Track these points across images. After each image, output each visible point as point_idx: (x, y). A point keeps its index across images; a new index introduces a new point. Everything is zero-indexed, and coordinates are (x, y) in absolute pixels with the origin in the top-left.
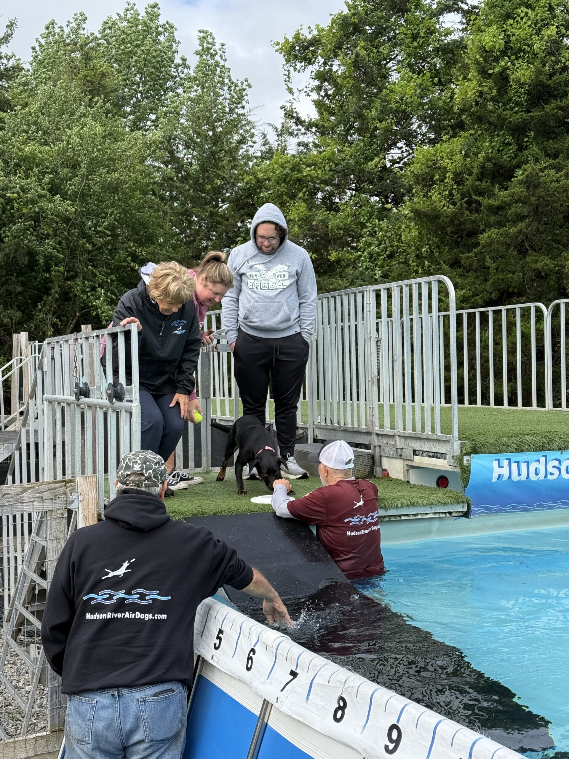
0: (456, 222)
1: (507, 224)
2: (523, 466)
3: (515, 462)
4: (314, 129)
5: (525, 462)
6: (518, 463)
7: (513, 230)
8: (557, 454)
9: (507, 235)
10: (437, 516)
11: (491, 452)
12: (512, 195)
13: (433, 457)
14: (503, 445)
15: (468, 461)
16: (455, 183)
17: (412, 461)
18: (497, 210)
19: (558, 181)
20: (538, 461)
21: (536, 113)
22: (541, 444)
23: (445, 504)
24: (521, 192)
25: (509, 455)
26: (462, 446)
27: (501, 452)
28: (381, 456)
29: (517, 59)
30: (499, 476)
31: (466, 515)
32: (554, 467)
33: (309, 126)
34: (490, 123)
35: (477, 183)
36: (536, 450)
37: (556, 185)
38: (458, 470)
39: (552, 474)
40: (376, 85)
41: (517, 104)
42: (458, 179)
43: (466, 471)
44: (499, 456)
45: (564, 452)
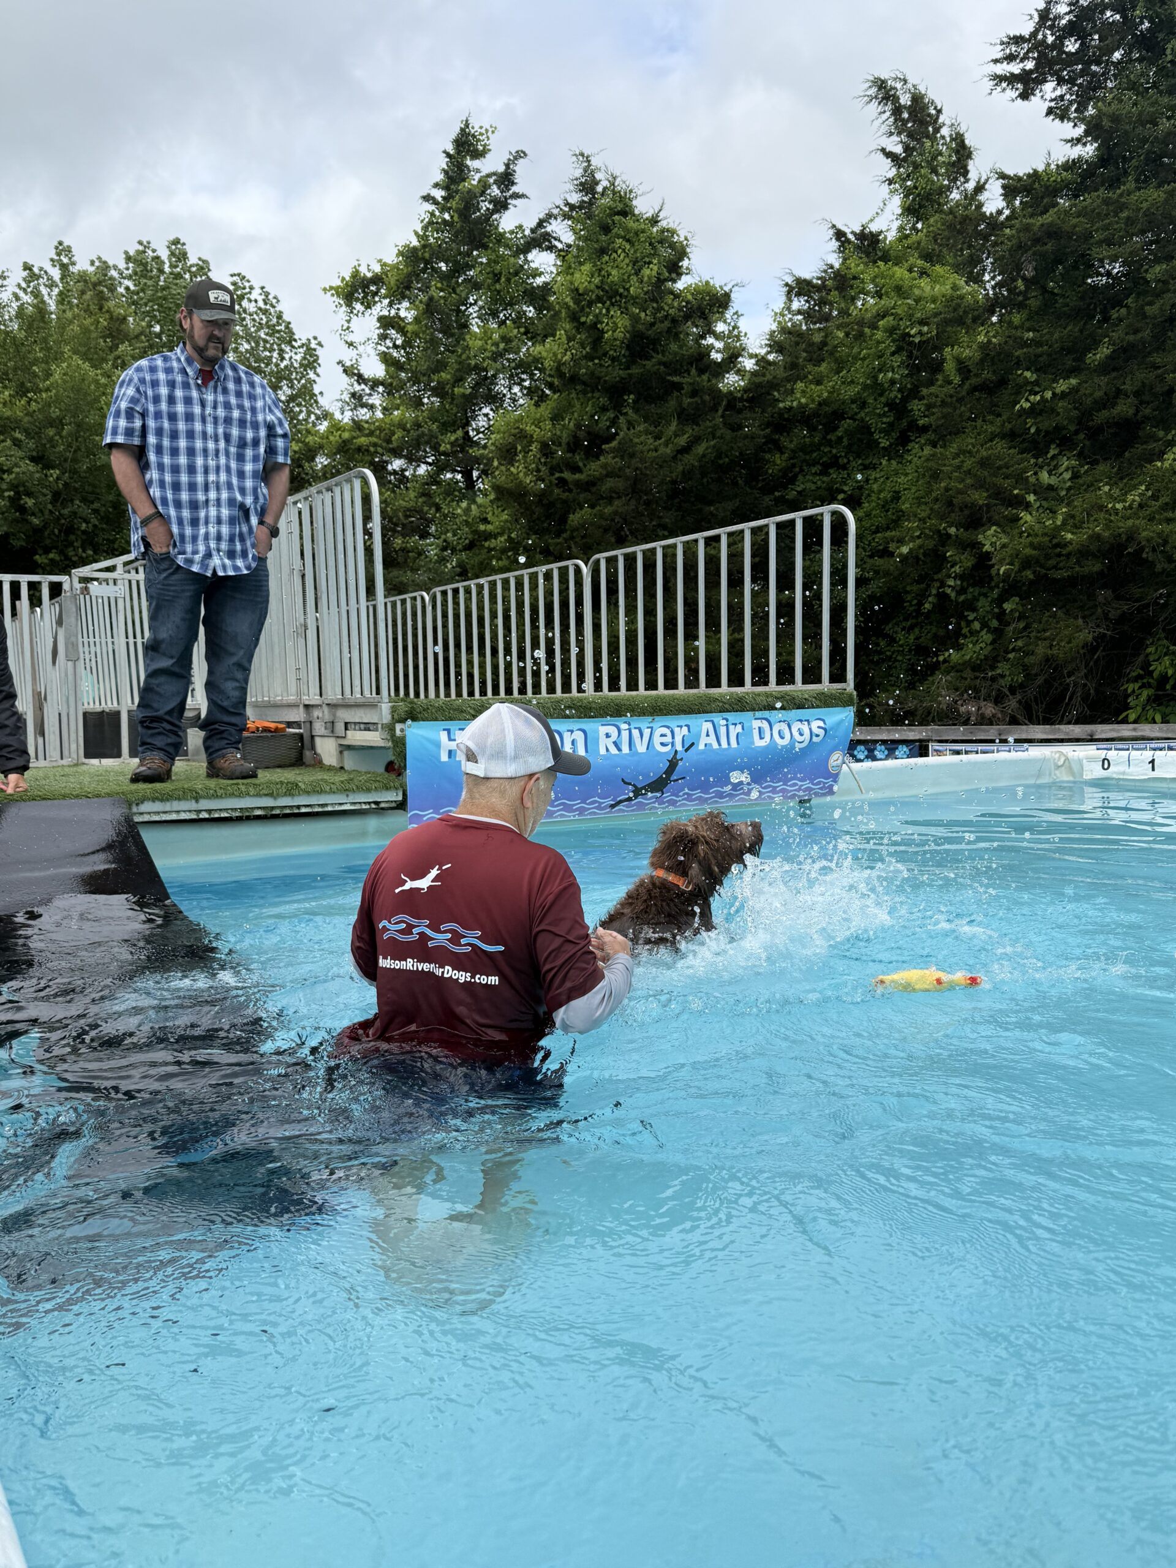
0: (545, 502)
1: (601, 502)
4: (381, 389)
7: (608, 510)
9: (601, 516)
10: (357, 807)
11: (436, 720)
12: (604, 466)
13: (366, 729)
14: (455, 709)
15: (402, 730)
16: (544, 455)
17: (345, 738)
18: (588, 486)
19: (657, 451)
21: (635, 370)
23: (369, 790)
24: (616, 462)
26: (394, 710)
27: (451, 719)
28: (312, 737)
29: (613, 304)
31: (402, 806)
33: (375, 383)
34: (584, 383)
35: (569, 455)
37: (654, 454)
38: (390, 744)
40: (452, 335)
41: (613, 359)
42: (546, 450)
43: (399, 744)
44: (448, 724)
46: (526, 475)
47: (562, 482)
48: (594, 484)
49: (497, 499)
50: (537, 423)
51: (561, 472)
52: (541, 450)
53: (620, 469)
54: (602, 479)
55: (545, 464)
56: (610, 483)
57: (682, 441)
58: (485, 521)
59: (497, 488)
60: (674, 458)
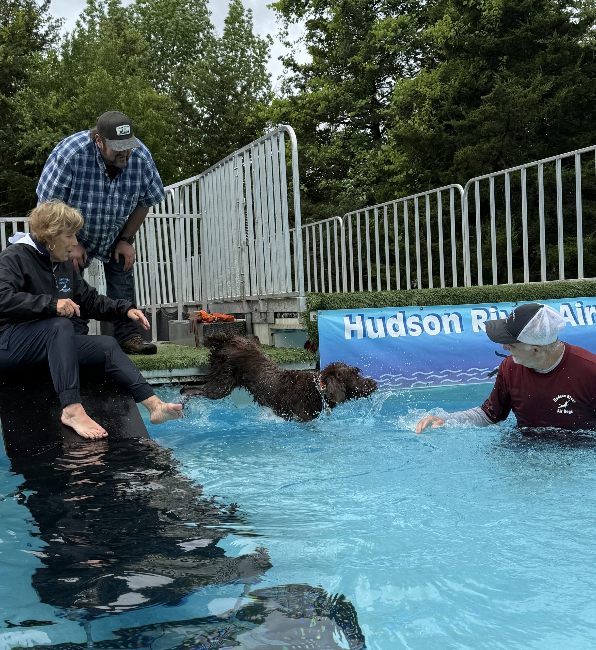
0: (435, 144)
1: (481, 140)
2: (379, 323)
3: (369, 318)
4: (310, 73)
5: (380, 318)
6: (372, 319)
7: (486, 146)
8: (416, 310)
9: (481, 151)
11: (341, 308)
12: (483, 113)
13: (289, 317)
14: (355, 300)
15: (315, 317)
16: (434, 109)
17: (274, 323)
18: (470, 129)
19: (526, 97)
20: (395, 317)
21: (507, 37)
22: (398, 300)
23: (291, 362)
24: (492, 109)
25: (361, 311)
26: (308, 302)
27: (352, 308)
28: (252, 324)
30: (352, 332)
32: (414, 323)
35: (454, 107)
36: (392, 306)
37: (524, 100)
38: (306, 327)
39: (413, 330)
40: (362, 27)
41: (490, 30)
43: (313, 327)
44: (349, 311)
45: (425, 308)
46: (420, 125)
47: (449, 128)
48: (474, 127)
49: (398, 145)
50: (429, 85)
51: (449, 120)
52: (432, 105)
53: (496, 114)
54: (481, 122)
55: (435, 115)
56: (487, 125)
57: (547, 87)
58: (389, 162)
59: (397, 137)
60: (541, 101)
